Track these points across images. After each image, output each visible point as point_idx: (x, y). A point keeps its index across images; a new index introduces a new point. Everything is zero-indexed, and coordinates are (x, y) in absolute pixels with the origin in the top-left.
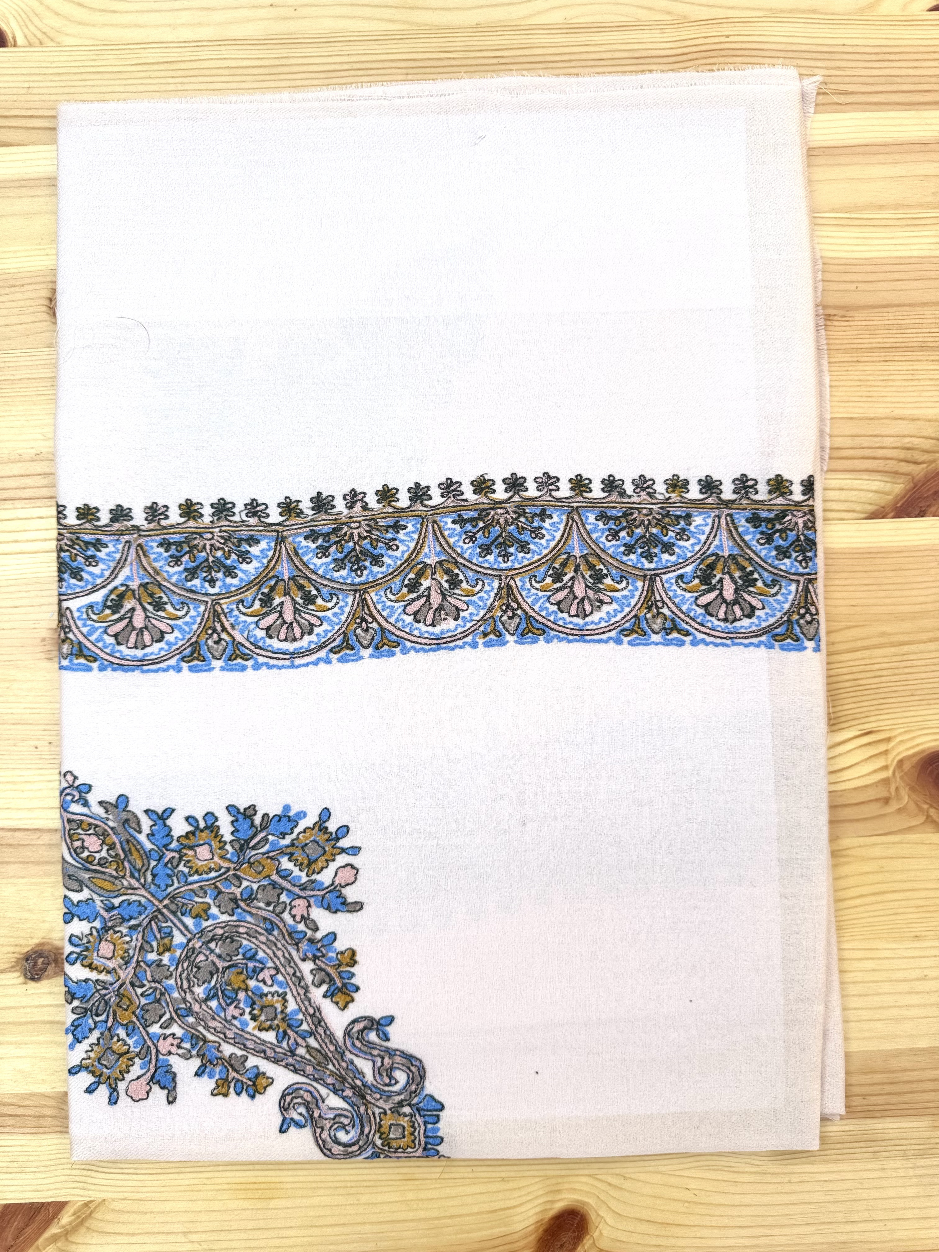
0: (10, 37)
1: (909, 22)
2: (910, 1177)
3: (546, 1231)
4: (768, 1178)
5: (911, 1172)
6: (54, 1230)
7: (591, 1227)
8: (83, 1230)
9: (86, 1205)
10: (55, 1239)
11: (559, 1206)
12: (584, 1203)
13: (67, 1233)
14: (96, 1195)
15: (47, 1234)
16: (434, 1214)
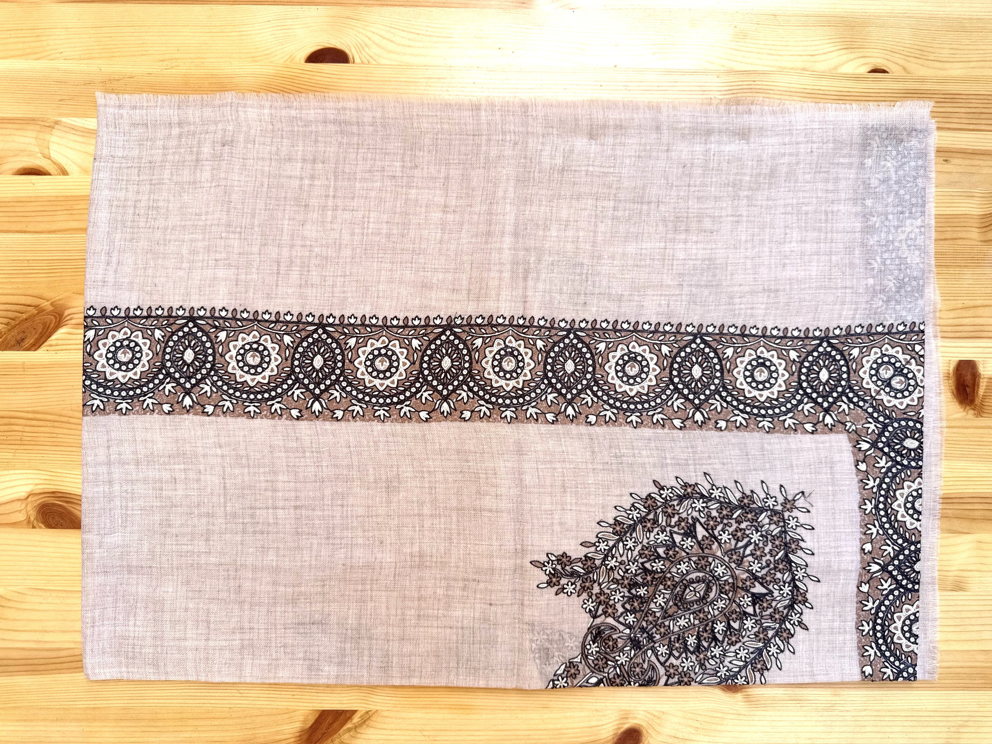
0: (351, 57)
1: (857, 78)
2: (819, 721)
3: (620, 739)
4: (742, 717)
5: (820, 719)
6: (349, 725)
7: (644, 739)
8: (365, 726)
9: (367, 712)
10: (349, 730)
11: (626, 726)
12: (640, 725)
13: (356, 727)
14: (373, 708)
15: (345, 728)
16: (559, 726)
